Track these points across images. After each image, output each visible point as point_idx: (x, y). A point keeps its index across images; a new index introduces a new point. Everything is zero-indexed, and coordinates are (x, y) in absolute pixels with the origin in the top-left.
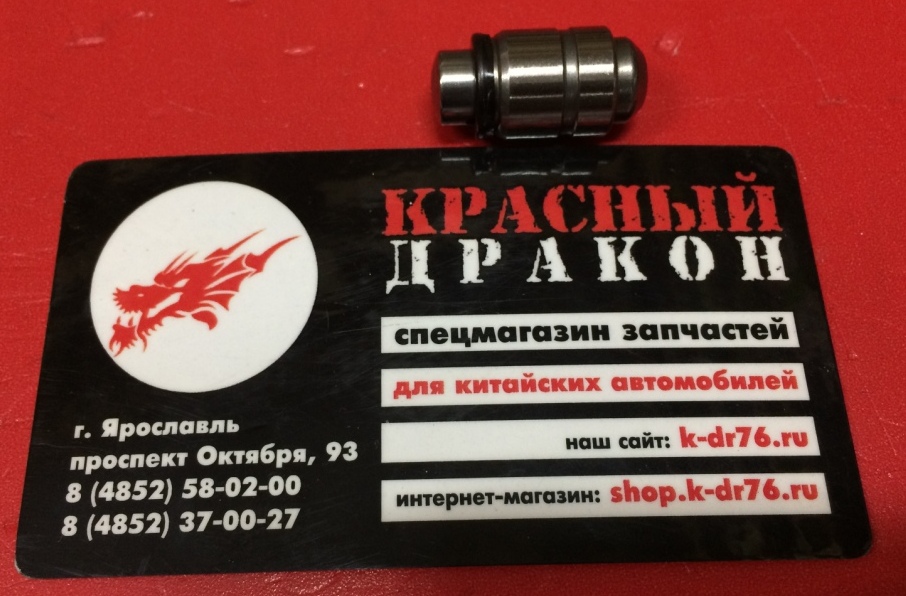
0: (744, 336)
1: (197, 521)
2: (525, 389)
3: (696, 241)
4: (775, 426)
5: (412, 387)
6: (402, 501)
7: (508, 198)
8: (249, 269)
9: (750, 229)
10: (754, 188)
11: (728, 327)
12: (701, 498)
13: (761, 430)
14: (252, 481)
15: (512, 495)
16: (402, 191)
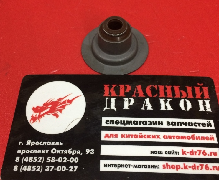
0: (199, 126)
1: (50, 168)
2: (140, 137)
4: (208, 150)
5: (109, 136)
6: (105, 165)
7: (137, 88)
8: (68, 103)
9: (201, 98)
10: (202, 87)
11: (195, 123)
12: (187, 169)
13: (204, 151)
15: (135, 165)
16: (109, 85)
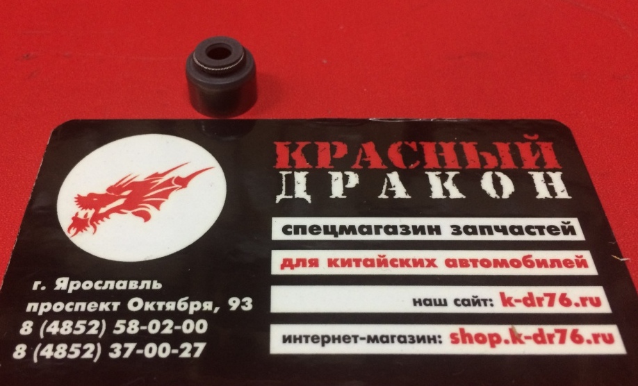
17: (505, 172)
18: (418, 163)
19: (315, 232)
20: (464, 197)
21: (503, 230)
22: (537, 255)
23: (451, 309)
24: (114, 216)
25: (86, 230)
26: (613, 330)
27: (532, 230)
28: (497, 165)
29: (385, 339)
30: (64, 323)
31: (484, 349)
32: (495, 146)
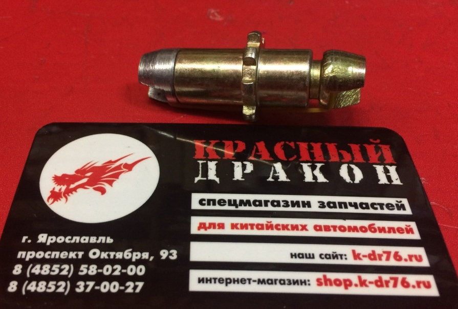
3: (353, 166)
14: (118, 267)
17: (357, 165)
18: (295, 156)
19: (222, 204)
20: (328, 181)
21: (355, 205)
22: (379, 224)
23: (317, 261)
24: (80, 190)
25: (60, 200)
26: (430, 278)
27: (375, 206)
28: (351, 159)
29: (271, 282)
30: (44, 267)
31: (340, 290)
32: (350, 146)
